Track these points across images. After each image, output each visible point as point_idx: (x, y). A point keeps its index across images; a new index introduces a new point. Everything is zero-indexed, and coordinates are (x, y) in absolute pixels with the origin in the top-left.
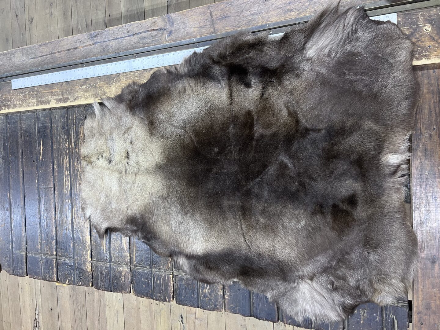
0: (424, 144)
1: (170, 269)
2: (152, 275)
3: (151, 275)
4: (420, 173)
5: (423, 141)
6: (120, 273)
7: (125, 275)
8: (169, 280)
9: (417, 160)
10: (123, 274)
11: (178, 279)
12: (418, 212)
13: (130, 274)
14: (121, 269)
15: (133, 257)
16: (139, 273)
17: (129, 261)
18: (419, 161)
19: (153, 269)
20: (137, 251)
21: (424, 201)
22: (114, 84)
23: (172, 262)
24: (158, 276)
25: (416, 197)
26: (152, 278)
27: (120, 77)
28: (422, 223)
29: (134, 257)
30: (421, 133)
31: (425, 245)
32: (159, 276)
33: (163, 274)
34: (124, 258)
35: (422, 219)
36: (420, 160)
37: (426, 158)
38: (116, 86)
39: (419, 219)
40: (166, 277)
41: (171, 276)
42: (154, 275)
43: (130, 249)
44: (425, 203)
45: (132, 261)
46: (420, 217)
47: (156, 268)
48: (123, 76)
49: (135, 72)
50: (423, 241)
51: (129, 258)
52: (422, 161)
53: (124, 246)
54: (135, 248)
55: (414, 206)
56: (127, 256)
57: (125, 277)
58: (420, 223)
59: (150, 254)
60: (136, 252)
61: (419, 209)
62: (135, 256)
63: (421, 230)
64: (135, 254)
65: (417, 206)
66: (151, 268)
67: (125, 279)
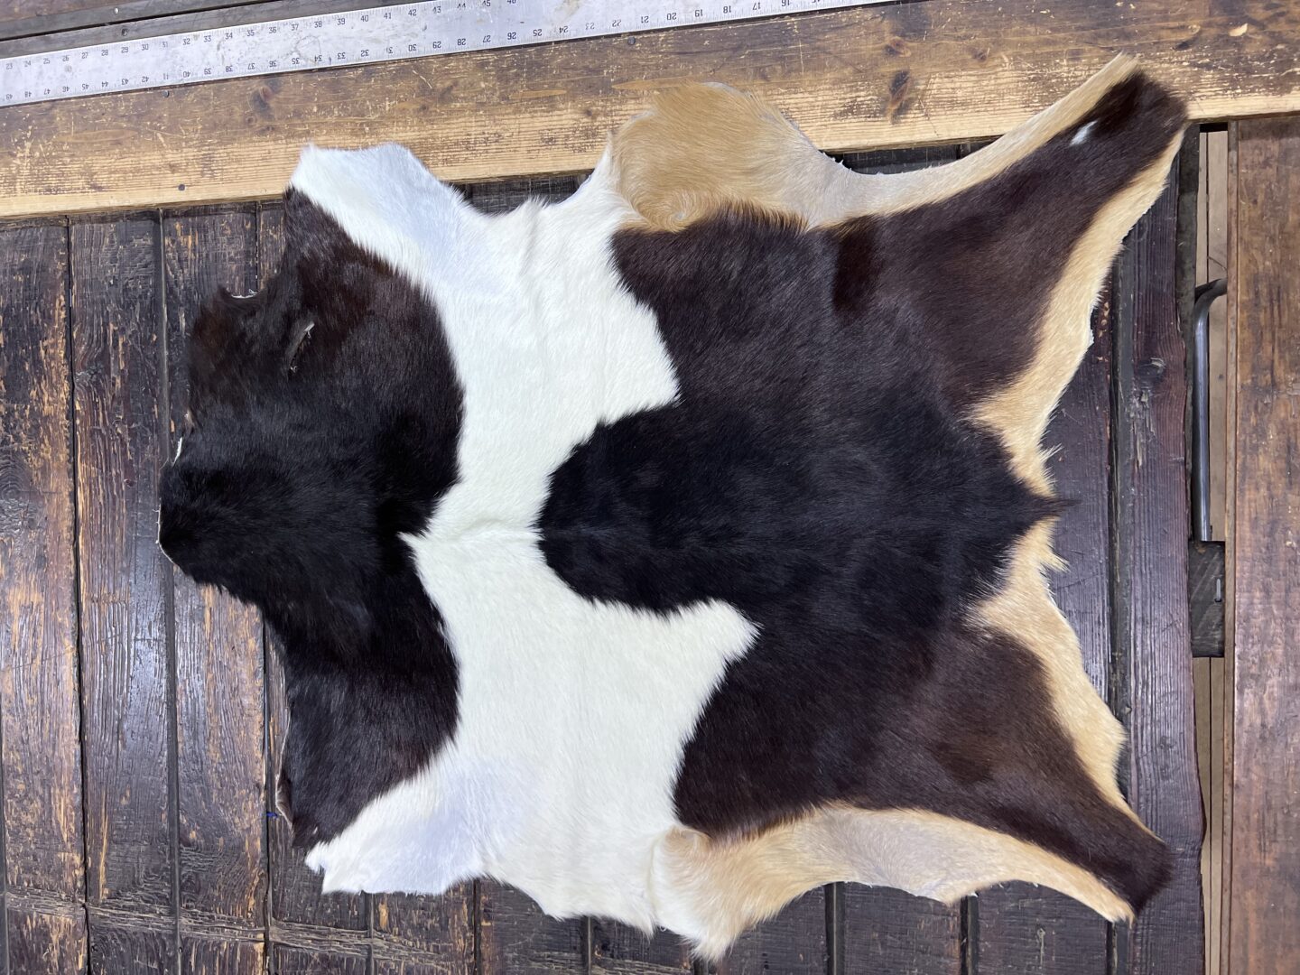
0: (1283, 428)
1: (256, 922)
2: (179, 944)
3: (174, 944)
4: (1266, 539)
5: (1283, 415)
6: (43, 933)
7: (62, 942)
8: (249, 963)
9: (1257, 489)
10: (54, 938)
11: (286, 960)
12: (1255, 694)
13: (84, 941)
14: (46, 917)
15: (96, 870)
16: (123, 935)
17: (79, 884)
18: (1263, 491)
19: (184, 920)
20: (116, 843)
21: (1280, 651)
22: (28, 144)
23: (262, 891)
24: (204, 946)
25: (1247, 636)
26: (176, 955)
27: (53, 117)
28: (1267, 736)
29: (102, 868)
30: (1274, 384)
31: (1276, 823)
32: (207, 947)
33: (225, 938)
34: (61, 872)
35: (1270, 722)
36: (1268, 489)
37: (1291, 483)
38: (37, 154)
39: (1258, 722)
40: (234, 953)
41: (259, 947)
42: (184, 942)
43: (84, 833)
44: (1280, 659)
45: (91, 885)
46: (1262, 712)
47: (194, 916)
48: (69, 111)
49: (116, 100)
50: (1269, 808)
51: (79, 873)
52: (1275, 492)
53: (58, 823)
54: (104, 829)
55: (1241, 669)
56: (73, 867)
57: (62, 951)
58: (1262, 737)
59: (171, 856)
60: (109, 849)
61: (1257, 681)
62: (106, 865)
63: (1264, 764)
64: (107, 854)
65: (1254, 670)
66: (172, 913)
67: (61, 959)
